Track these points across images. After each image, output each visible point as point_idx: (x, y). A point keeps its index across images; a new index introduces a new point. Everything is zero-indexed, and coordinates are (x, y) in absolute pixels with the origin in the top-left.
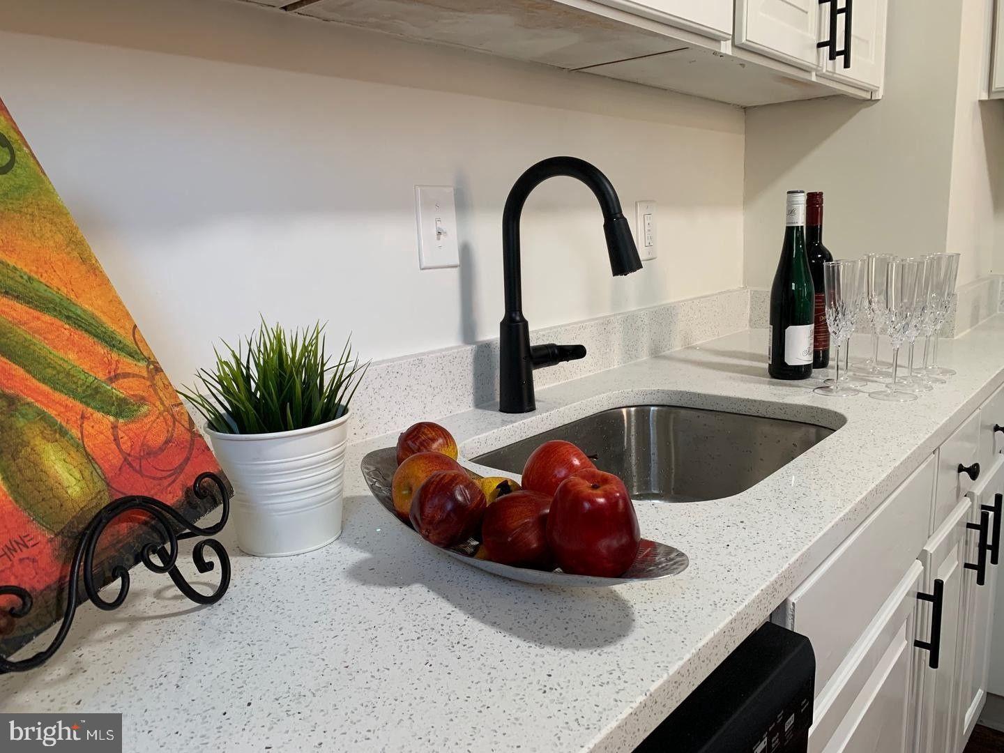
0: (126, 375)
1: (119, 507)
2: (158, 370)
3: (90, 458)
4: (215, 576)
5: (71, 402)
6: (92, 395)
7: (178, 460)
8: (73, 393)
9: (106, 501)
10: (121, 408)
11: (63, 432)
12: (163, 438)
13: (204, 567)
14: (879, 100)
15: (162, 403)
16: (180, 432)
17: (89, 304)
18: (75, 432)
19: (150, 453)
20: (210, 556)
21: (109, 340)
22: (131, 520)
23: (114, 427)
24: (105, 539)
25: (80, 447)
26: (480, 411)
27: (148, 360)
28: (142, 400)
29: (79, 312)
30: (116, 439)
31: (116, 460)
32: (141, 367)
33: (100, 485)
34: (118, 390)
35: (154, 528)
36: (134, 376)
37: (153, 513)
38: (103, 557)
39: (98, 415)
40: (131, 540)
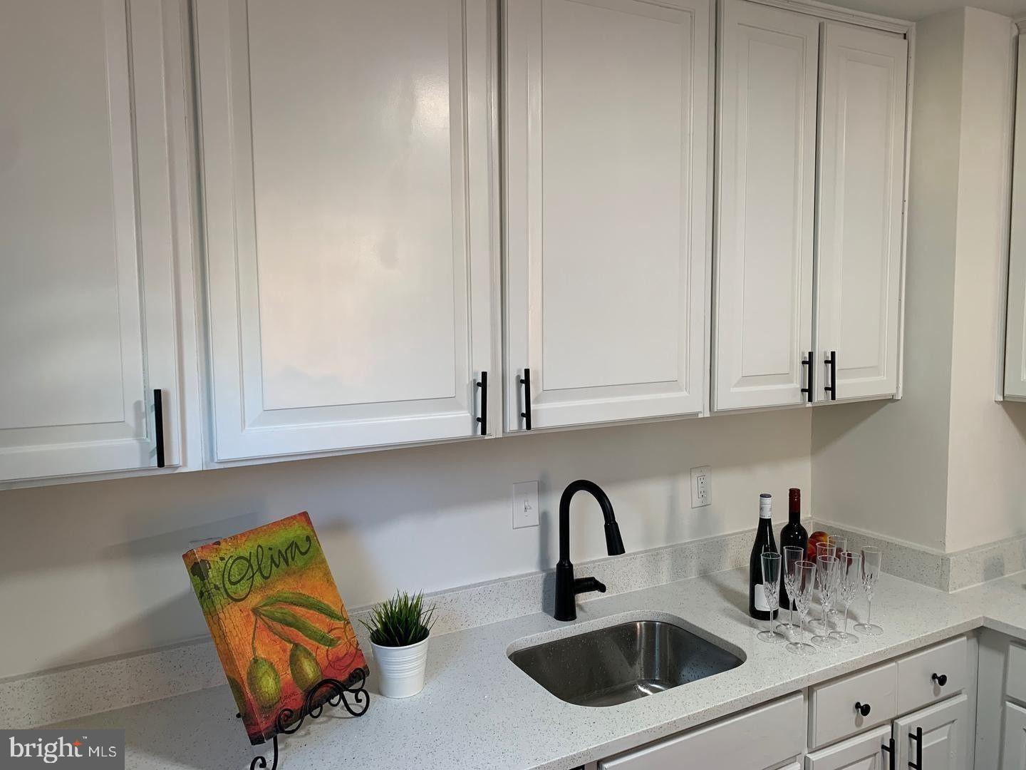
0: (335, 629)
1: (325, 682)
2: (348, 623)
3: (317, 664)
4: (364, 704)
5: (314, 643)
6: (322, 639)
7: (349, 662)
8: (315, 639)
9: (320, 680)
10: (331, 643)
11: (310, 654)
12: (345, 653)
13: (359, 701)
14: (898, 400)
15: (347, 638)
16: (352, 650)
17: (327, 601)
18: (314, 654)
19: (339, 659)
20: (361, 695)
21: (331, 615)
22: (328, 686)
23: (327, 651)
24: (318, 693)
25: (315, 660)
26: (544, 614)
27: (345, 619)
28: (339, 638)
29: (323, 606)
30: (327, 656)
31: (326, 663)
32: (340, 624)
33: (320, 673)
34: (331, 636)
35: (334, 689)
36: (338, 628)
37: (335, 685)
38: (316, 700)
39: (323, 646)
40: (326, 694)
